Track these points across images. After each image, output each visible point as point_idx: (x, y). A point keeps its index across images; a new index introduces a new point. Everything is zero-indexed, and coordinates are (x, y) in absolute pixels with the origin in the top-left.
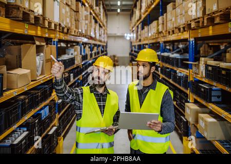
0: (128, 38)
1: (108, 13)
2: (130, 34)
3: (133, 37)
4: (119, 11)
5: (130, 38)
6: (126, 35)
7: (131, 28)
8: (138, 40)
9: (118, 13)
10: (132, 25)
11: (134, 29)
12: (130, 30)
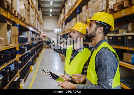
0: (56, 32)
1: (44, 17)
2: (57, 29)
3: (59, 31)
4: (51, 15)
5: (57, 31)
6: (54, 30)
7: (58, 26)
8: (63, 32)
9: (50, 17)
10: (58, 24)
11: (59, 26)
12: (57, 27)
